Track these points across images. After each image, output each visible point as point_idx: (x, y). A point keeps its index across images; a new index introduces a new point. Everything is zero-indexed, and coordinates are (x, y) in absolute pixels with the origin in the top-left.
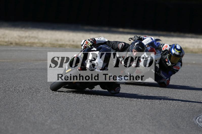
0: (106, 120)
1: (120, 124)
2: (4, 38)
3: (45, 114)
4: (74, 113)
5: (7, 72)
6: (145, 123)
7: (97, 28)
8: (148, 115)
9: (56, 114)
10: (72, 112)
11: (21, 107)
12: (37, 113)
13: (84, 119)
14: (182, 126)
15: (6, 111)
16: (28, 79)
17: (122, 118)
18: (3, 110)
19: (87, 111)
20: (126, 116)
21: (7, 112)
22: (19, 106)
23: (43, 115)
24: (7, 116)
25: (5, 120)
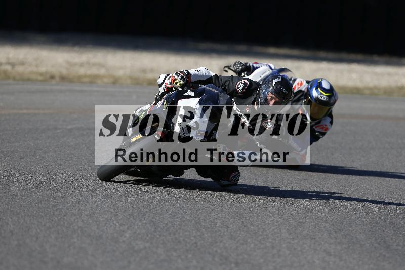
0: (242, 233)
1: (270, 240)
2: (37, 66)
3: (120, 220)
4: (177, 218)
5: (43, 135)
6: (320, 238)
7: (224, 47)
8: (326, 222)
9: (141, 221)
10: (175, 216)
11: (71, 206)
12: (103, 218)
13: (198, 230)
14: (395, 244)
15: (41, 213)
16: (85, 148)
17: (273, 228)
18: (35, 212)
19: (204, 214)
20: (282, 223)
21: (43, 214)
22: (68, 204)
23: (115, 222)
24: (43, 224)
25: (39, 230)
